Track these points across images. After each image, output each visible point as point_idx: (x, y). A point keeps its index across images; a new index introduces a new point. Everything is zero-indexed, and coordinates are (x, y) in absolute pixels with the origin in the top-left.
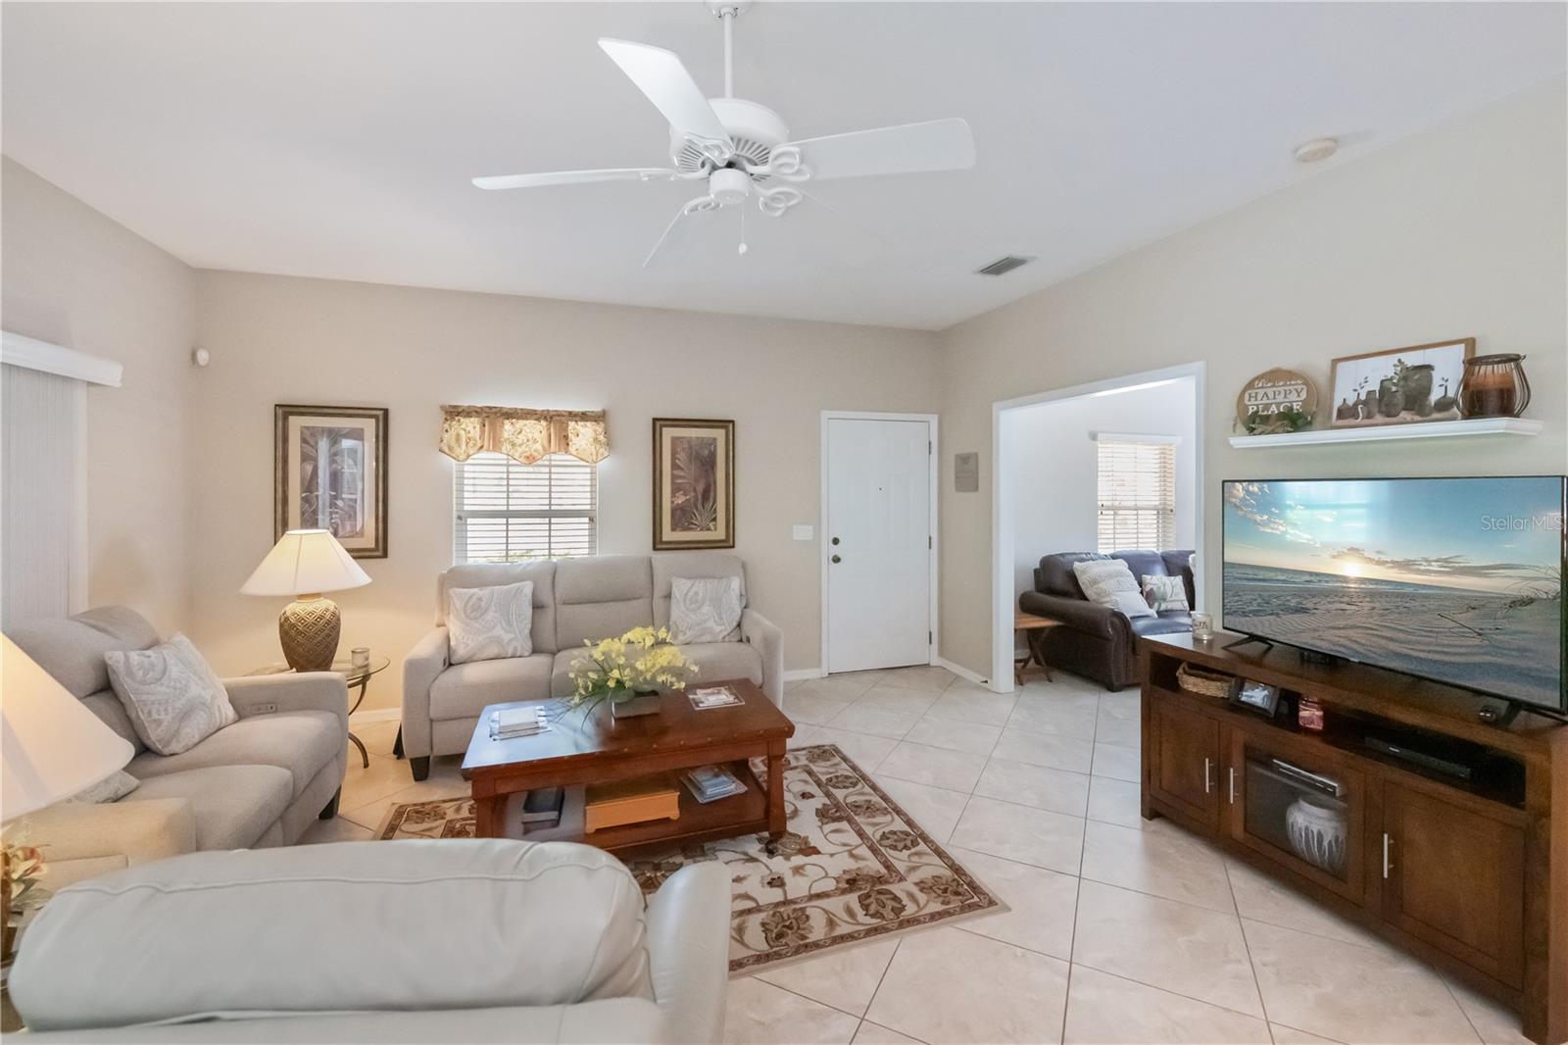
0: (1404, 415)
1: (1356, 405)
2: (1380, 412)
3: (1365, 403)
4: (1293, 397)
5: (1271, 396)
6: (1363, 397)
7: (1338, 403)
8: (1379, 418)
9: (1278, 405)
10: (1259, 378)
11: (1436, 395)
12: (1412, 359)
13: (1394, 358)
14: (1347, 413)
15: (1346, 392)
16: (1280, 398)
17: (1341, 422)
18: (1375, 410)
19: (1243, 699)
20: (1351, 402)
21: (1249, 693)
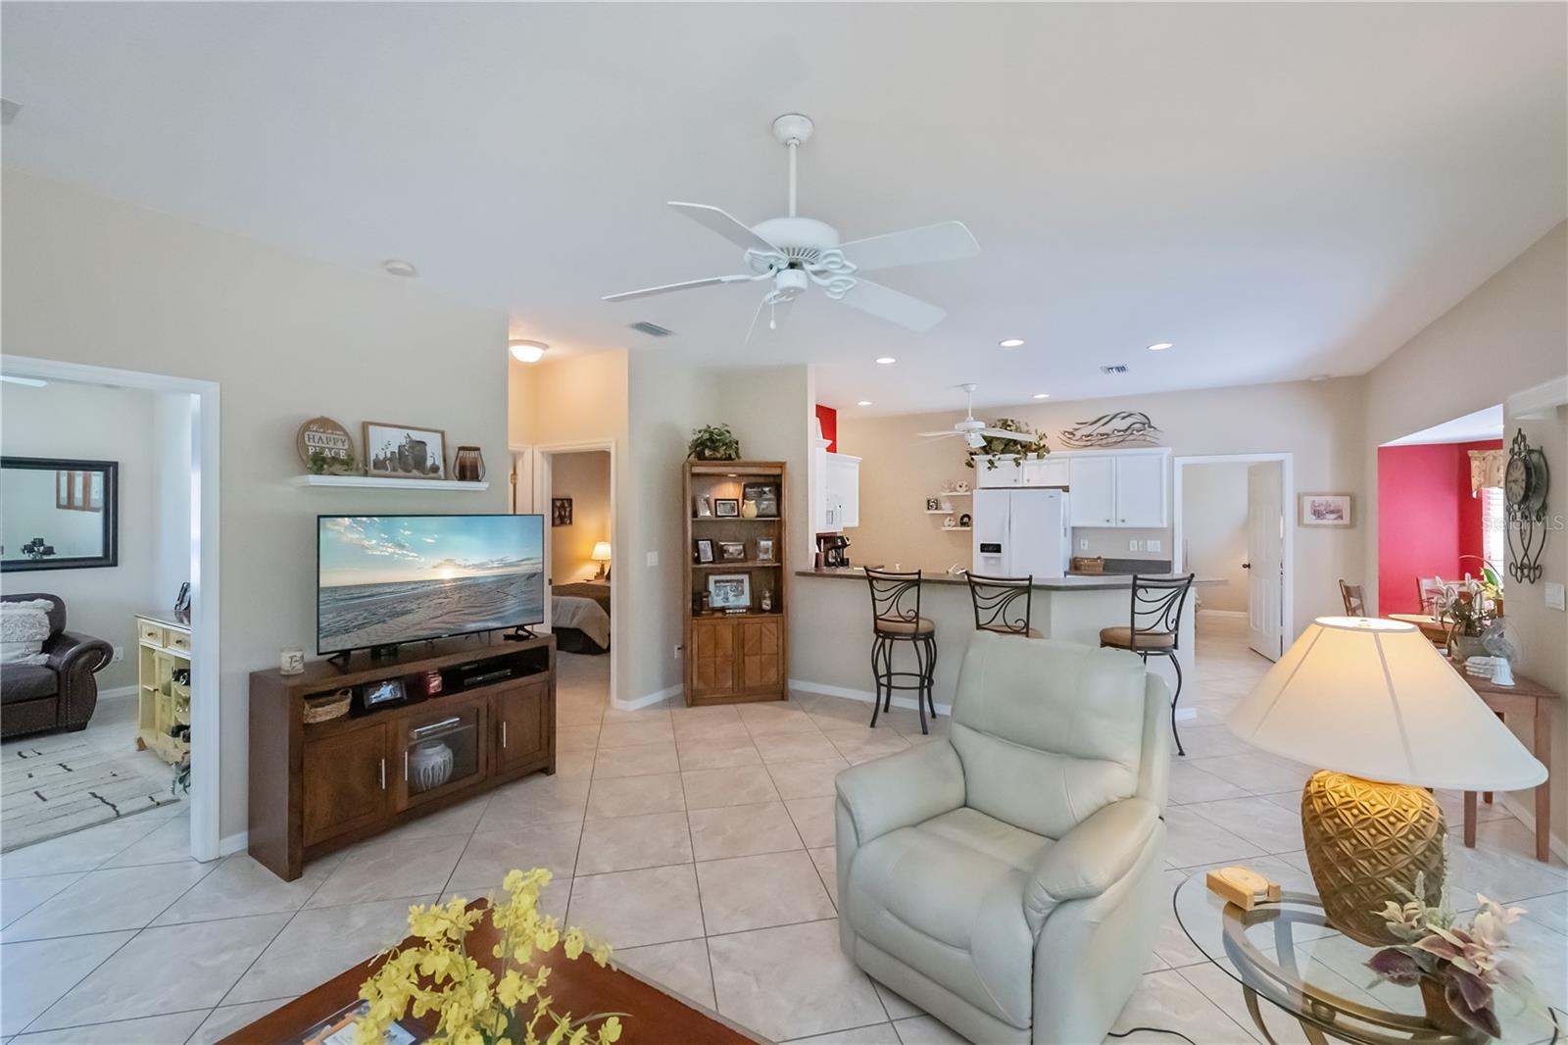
0: (415, 472)
1: (386, 459)
2: (402, 469)
3: (390, 459)
4: (339, 445)
5: (325, 440)
6: (389, 455)
7: (373, 457)
8: (401, 472)
9: (330, 449)
10: (314, 421)
11: (429, 463)
12: (416, 436)
13: (406, 432)
14: (379, 464)
15: (377, 451)
16: (331, 445)
17: (376, 472)
18: (397, 465)
19: (374, 701)
20: (381, 457)
21: (377, 694)
